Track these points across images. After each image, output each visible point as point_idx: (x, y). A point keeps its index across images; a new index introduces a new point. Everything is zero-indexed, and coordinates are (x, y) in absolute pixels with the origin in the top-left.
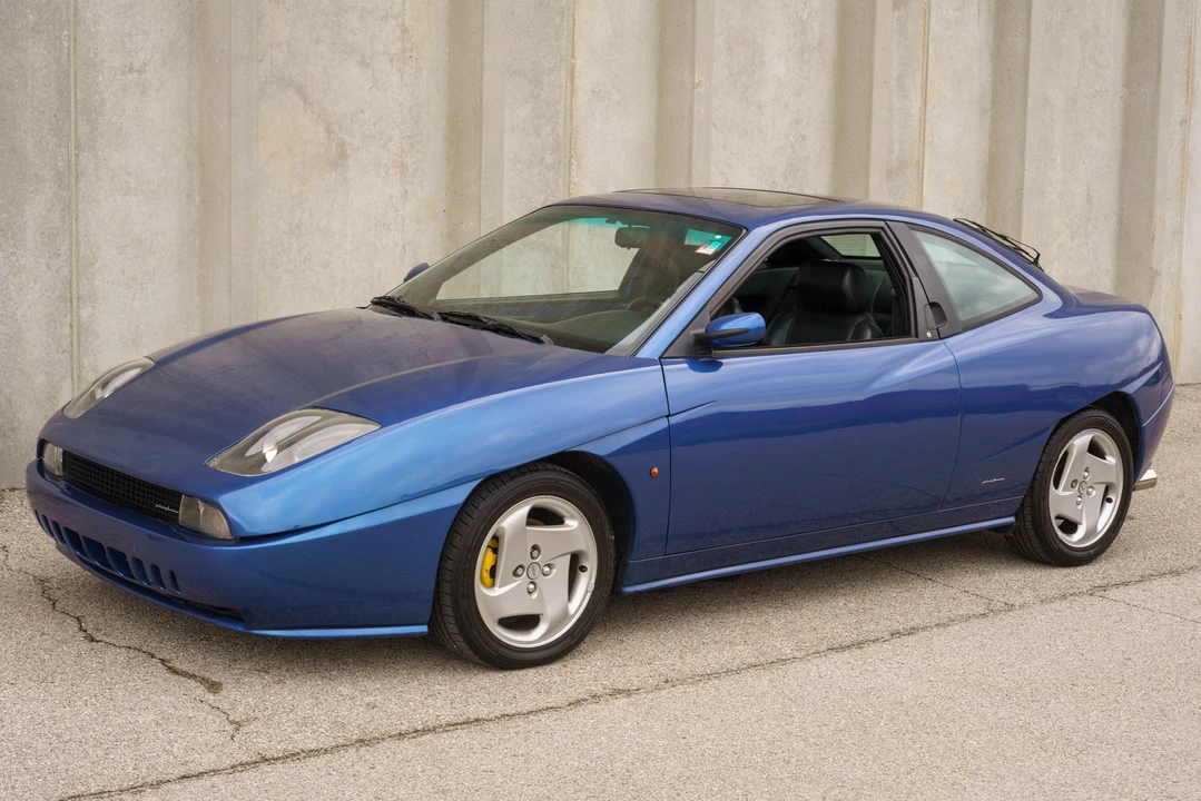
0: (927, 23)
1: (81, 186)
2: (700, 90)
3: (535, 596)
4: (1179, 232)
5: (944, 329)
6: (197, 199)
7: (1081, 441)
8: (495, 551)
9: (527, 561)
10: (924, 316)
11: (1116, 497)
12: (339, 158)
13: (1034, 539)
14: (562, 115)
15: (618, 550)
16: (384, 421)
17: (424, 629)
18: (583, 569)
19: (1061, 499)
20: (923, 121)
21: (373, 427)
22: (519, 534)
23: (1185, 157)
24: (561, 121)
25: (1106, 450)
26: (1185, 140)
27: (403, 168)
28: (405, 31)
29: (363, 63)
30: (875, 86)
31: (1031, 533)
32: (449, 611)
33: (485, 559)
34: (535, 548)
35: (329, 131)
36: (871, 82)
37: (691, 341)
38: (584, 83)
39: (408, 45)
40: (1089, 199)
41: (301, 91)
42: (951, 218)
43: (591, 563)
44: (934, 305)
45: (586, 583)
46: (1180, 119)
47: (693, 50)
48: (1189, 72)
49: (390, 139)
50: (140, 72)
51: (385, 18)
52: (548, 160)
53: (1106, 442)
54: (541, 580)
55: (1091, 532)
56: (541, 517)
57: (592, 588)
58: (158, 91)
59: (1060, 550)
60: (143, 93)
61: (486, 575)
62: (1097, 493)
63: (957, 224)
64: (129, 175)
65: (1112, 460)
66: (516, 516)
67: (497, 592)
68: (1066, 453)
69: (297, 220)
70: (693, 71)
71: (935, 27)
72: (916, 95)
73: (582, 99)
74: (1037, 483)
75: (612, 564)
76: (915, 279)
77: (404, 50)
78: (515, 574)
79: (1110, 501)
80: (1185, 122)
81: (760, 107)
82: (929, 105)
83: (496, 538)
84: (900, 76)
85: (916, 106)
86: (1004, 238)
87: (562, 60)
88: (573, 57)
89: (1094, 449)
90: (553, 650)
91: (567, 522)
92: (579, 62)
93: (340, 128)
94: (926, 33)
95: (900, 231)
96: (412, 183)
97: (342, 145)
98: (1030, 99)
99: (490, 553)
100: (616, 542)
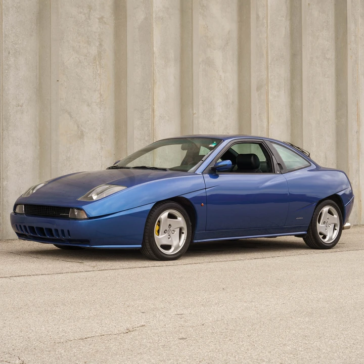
0: (268, 96)
1: (4, 142)
2: (195, 115)
3: (170, 239)
4: (358, 171)
5: (282, 171)
6: (38, 147)
7: (326, 209)
8: (159, 225)
9: (168, 229)
10: (276, 167)
11: (338, 228)
12: (81, 136)
13: (313, 239)
14: (150, 124)
15: (192, 228)
16: (128, 186)
17: (140, 246)
18: (183, 233)
19: (320, 227)
20: (268, 129)
21: (125, 188)
22: (165, 220)
23: (359, 145)
24: (150, 126)
25: (333, 213)
26: (358, 139)
27: (101, 140)
28: (101, 95)
29: (88, 105)
30: (252, 116)
31: (312, 237)
32: (147, 241)
33: (156, 228)
34: (170, 225)
35: (78, 127)
36: (250, 115)
37: (210, 169)
38: (157, 113)
39: (102, 100)
40: (326, 158)
41: (69, 114)
42: (282, 141)
43: (185, 231)
44: (279, 164)
45: (184, 236)
46: (356, 131)
47: (193, 102)
48: (358, 115)
49: (97, 130)
50: (21, 106)
51: (95, 91)
52: (146, 138)
53: (334, 210)
54: (172, 235)
55: (331, 239)
56: (171, 216)
57: (186, 239)
58: (26, 113)
59: (321, 243)
60: (22, 113)
61: (157, 232)
62: (332, 226)
63: (284, 143)
64: (18, 139)
65: (336, 216)
66: (164, 215)
67: (160, 237)
68: (321, 213)
69: (69, 156)
70: (193, 110)
71: (270, 97)
72: (265, 120)
73: (156, 118)
74: (313, 221)
75: (191, 232)
76: (273, 157)
77: (101, 101)
78: (165, 232)
79: (336, 229)
80: (358, 132)
81: (214, 123)
82: (270, 124)
83: (159, 222)
84: (260, 114)
85: (265, 125)
86: (299, 148)
87: (150, 106)
88: (153, 105)
89: (330, 212)
90: (176, 256)
91: (178, 218)
92: (155, 107)
93: (82, 126)
94: (268, 99)
95: (268, 143)
96: (104, 145)
97: (82, 131)
98: (304, 121)
99: (157, 226)
100: (192, 225)
